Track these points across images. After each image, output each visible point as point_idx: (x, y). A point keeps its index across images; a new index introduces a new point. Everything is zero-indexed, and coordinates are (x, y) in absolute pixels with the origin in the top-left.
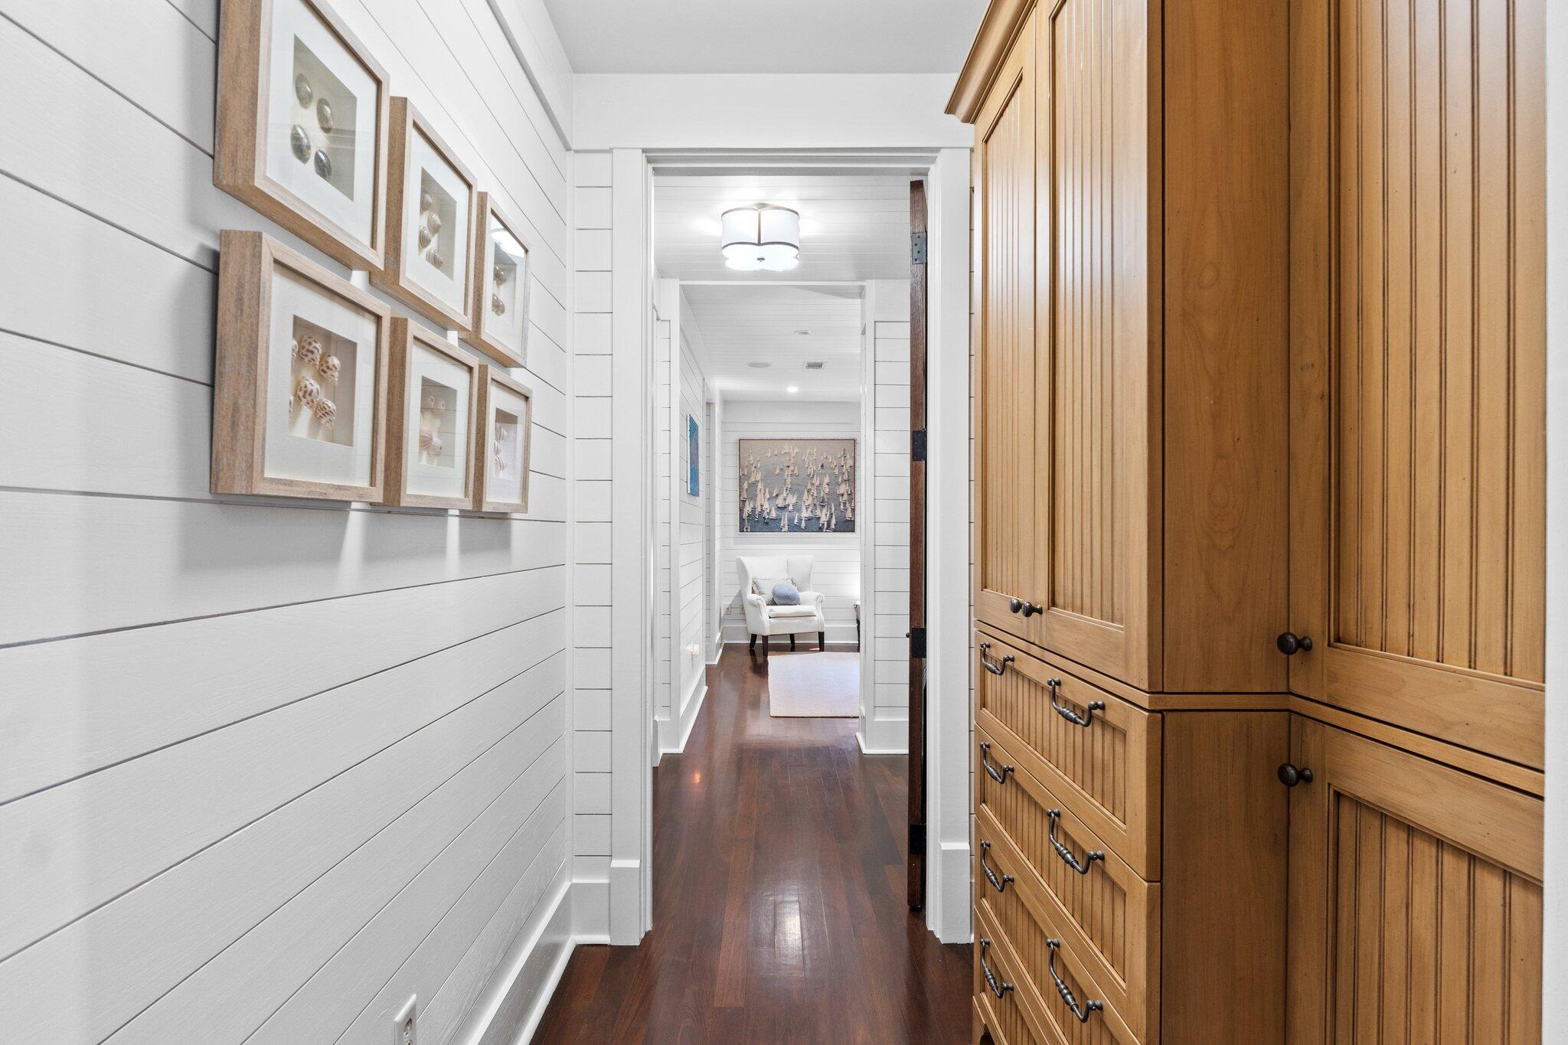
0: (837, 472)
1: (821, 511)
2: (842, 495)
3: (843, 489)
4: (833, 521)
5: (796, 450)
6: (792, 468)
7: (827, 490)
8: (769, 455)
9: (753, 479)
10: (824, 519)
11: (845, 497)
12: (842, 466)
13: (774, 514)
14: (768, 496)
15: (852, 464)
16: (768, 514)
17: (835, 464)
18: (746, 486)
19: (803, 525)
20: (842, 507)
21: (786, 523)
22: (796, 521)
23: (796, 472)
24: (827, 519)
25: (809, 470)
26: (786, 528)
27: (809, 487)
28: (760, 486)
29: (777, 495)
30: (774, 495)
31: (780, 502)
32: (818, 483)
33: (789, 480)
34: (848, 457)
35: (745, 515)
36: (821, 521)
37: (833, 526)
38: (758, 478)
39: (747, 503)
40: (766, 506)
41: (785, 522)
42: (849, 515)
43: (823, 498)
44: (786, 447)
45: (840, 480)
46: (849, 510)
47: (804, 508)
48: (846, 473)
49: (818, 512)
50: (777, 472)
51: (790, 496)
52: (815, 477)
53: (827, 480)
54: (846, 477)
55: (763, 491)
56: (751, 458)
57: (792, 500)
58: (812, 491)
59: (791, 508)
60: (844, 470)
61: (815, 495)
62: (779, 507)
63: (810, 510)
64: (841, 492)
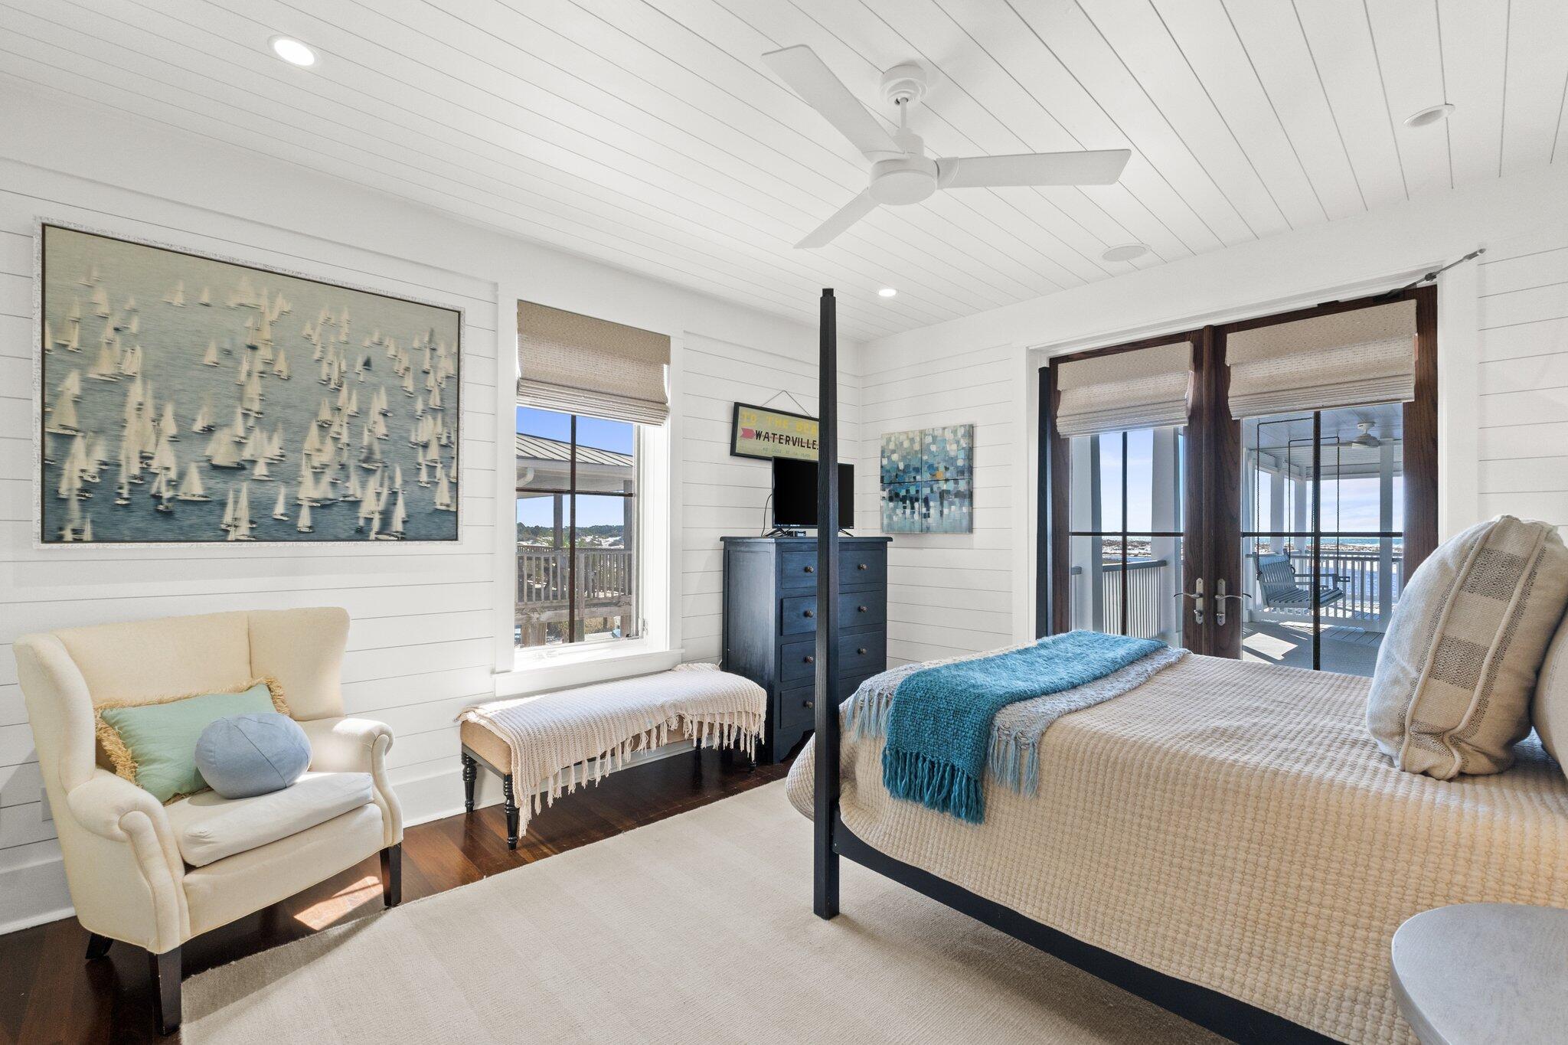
0: (409, 384)
1: (363, 485)
2: (425, 446)
3: (428, 430)
4: (400, 513)
5: (282, 304)
6: (265, 353)
7: (381, 430)
8: (179, 300)
9: (105, 368)
10: (371, 507)
11: (434, 453)
12: (426, 373)
13: (195, 486)
14: (170, 427)
15: (452, 371)
16: (173, 484)
17: (405, 363)
18: (72, 384)
19: (304, 521)
20: (424, 476)
21: (244, 513)
22: (279, 510)
23: (281, 366)
24: (382, 506)
25: (325, 370)
26: (244, 529)
27: (325, 414)
28: (137, 392)
29: (209, 430)
30: (198, 426)
31: (220, 451)
32: (353, 408)
33: (254, 388)
34: (441, 351)
35: (69, 484)
36: (364, 511)
37: (397, 525)
38: (133, 364)
39: (78, 445)
40: (165, 458)
41: (238, 511)
42: (442, 498)
43: (371, 451)
44: (246, 290)
45: (419, 406)
46: (444, 485)
47: (307, 474)
48: (436, 392)
49: (353, 487)
50: (211, 356)
51: (258, 435)
52: (345, 390)
53: (380, 402)
54: (435, 400)
55: (150, 412)
56: (100, 296)
57: (264, 447)
58: (335, 428)
59: (260, 470)
60: (431, 381)
61: (345, 438)
62: (216, 467)
63: (327, 478)
64: (422, 438)
